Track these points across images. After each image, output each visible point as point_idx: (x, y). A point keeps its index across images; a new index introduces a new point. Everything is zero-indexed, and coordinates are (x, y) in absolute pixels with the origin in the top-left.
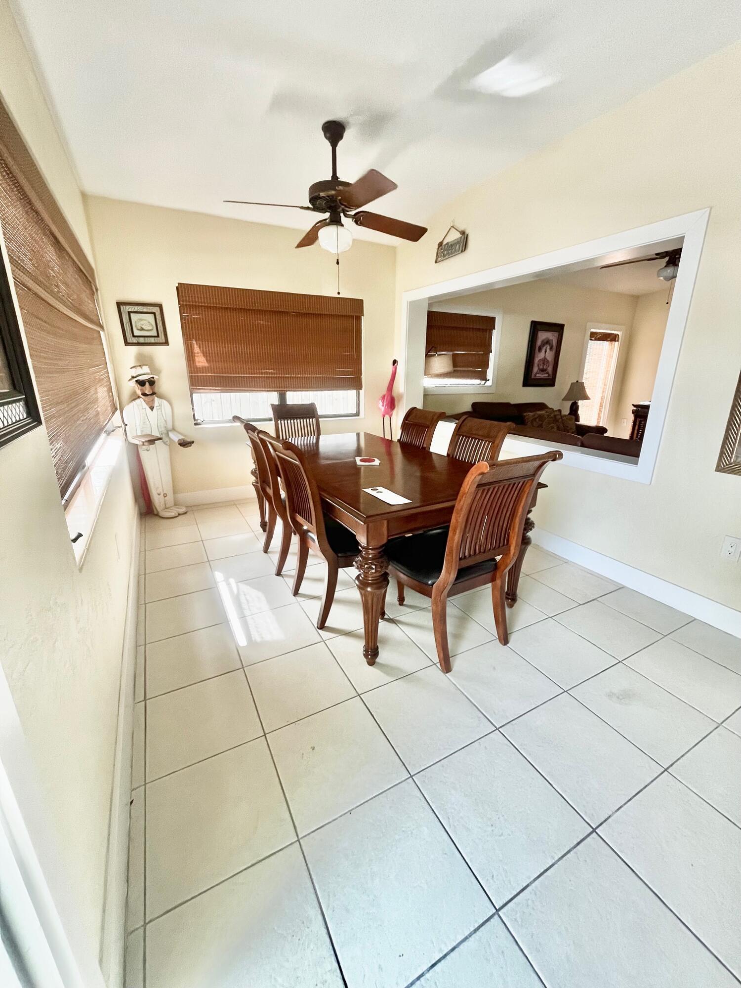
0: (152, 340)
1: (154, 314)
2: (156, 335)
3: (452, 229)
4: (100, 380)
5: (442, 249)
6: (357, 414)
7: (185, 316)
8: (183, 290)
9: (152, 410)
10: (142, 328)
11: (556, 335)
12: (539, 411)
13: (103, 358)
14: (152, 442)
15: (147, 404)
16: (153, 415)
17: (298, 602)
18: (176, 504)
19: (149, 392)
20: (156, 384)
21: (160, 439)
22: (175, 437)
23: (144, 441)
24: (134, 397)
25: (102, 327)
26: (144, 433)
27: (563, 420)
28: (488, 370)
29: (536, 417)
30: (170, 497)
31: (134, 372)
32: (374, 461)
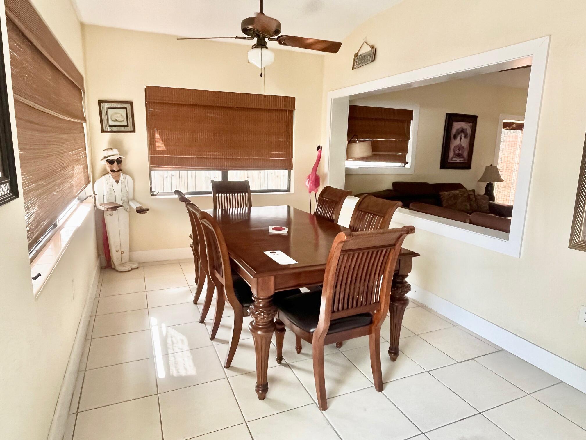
0: (123, 129)
1: (126, 109)
2: (126, 124)
3: (365, 44)
4: (78, 160)
5: (357, 59)
6: (288, 190)
7: (149, 110)
8: (150, 92)
9: (117, 183)
10: (115, 119)
11: (470, 125)
12: (453, 190)
13: (83, 143)
14: (114, 208)
15: (113, 178)
16: (118, 187)
17: (213, 345)
18: (130, 260)
19: (117, 169)
20: (123, 162)
21: (121, 206)
22: (134, 206)
23: (108, 207)
24: (105, 173)
25: (85, 120)
26: (110, 201)
27: (476, 199)
28: (407, 155)
29: (450, 195)
30: (126, 255)
31: (106, 154)
32: (284, 229)
